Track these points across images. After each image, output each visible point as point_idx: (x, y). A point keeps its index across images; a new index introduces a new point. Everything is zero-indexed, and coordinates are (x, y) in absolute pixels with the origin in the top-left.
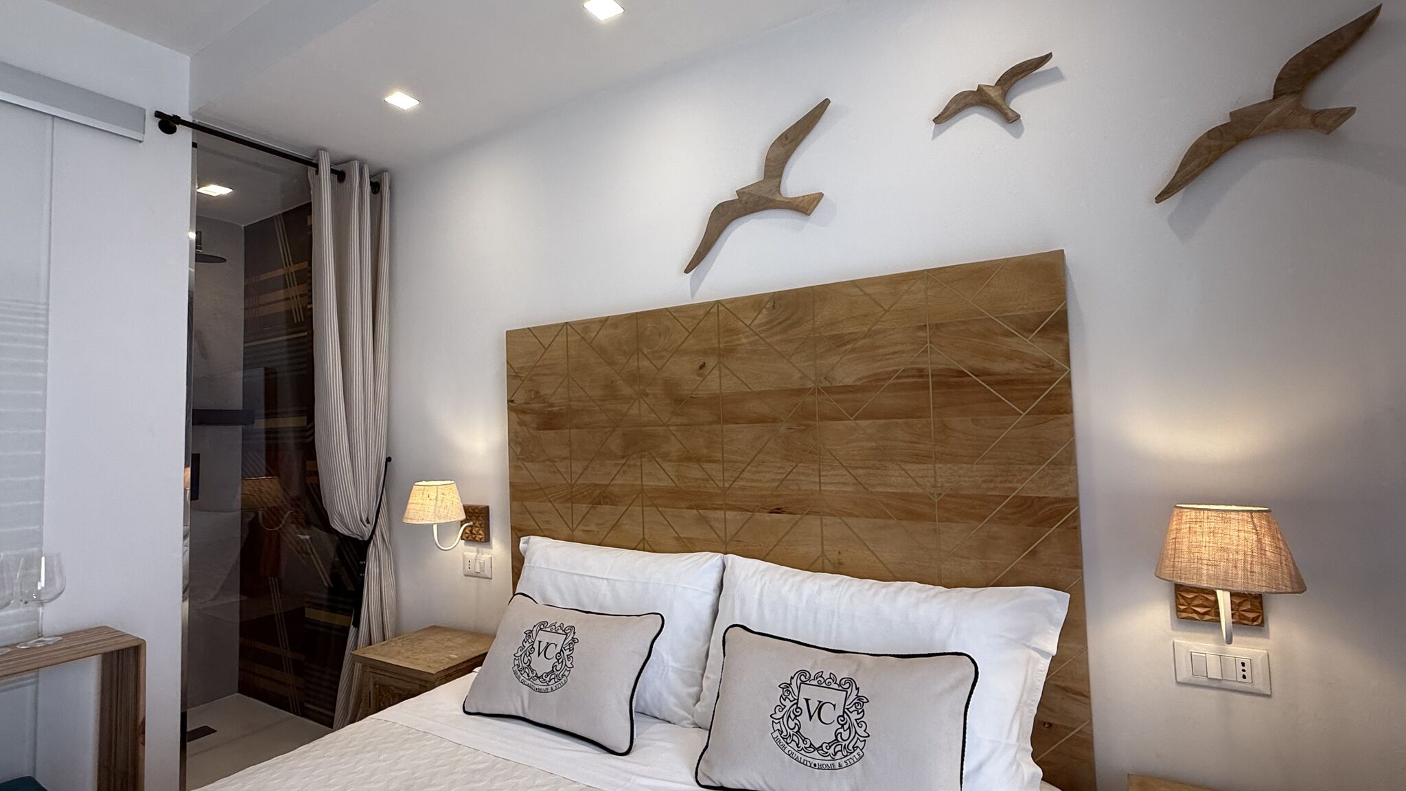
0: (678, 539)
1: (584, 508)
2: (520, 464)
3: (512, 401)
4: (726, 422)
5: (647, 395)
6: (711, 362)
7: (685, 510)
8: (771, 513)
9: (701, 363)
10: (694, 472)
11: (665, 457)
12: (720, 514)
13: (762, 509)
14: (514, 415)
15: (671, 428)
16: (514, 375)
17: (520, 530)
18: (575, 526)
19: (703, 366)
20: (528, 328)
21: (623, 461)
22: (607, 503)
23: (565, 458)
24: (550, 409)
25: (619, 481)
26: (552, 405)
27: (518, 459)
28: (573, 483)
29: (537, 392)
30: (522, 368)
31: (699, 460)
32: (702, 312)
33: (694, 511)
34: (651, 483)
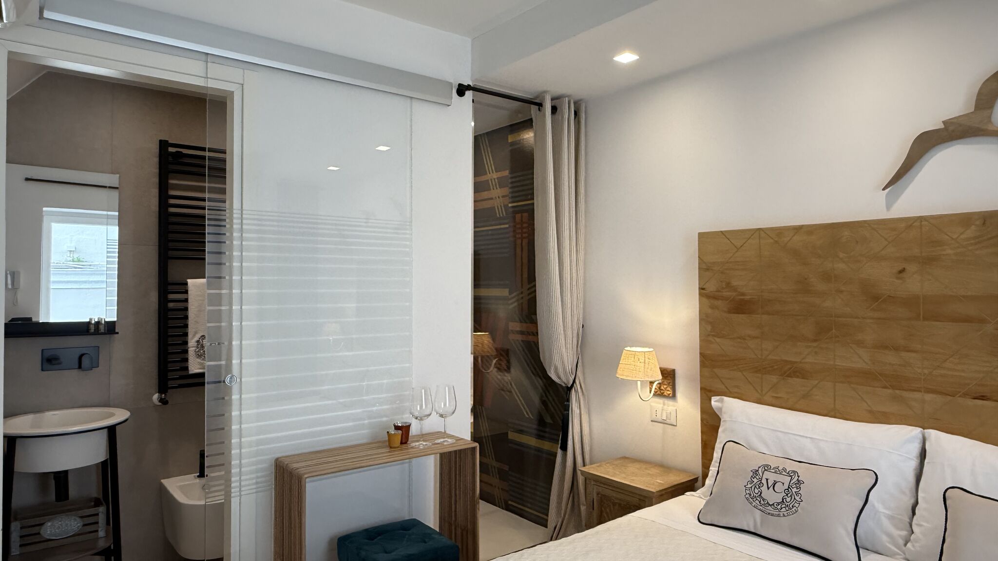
0: (871, 412)
1: (774, 379)
2: (711, 338)
3: (703, 289)
4: (925, 319)
5: (842, 292)
6: (911, 268)
7: (880, 389)
8: (974, 399)
9: (900, 268)
10: (891, 358)
11: (860, 344)
12: (917, 395)
13: (965, 395)
14: (704, 300)
15: (868, 321)
16: (705, 268)
17: (710, 391)
18: (764, 392)
19: (902, 271)
20: (721, 231)
21: (815, 344)
22: (798, 377)
23: (757, 338)
24: (742, 297)
25: (810, 359)
26: (743, 294)
27: (709, 335)
28: (763, 357)
29: (728, 285)
30: (714, 263)
31: (897, 349)
32: (903, 225)
33: (889, 391)
34: (844, 364)
